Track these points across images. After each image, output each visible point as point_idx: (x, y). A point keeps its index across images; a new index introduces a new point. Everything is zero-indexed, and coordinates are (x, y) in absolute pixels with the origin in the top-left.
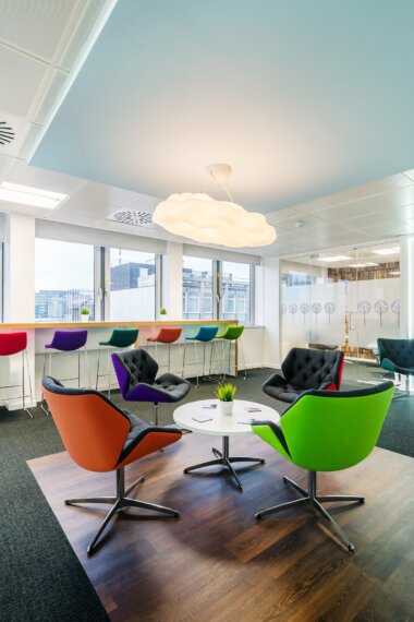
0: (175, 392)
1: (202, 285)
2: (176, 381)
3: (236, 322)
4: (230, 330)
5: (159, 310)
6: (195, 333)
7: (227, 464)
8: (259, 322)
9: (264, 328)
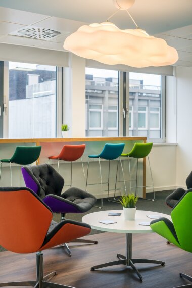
0: (83, 204)
1: (106, 95)
2: (82, 195)
3: (145, 139)
4: (138, 147)
5: (60, 127)
6: (99, 151)
7: (130, 264)
8: (171, 139)
9: (177, 145)
